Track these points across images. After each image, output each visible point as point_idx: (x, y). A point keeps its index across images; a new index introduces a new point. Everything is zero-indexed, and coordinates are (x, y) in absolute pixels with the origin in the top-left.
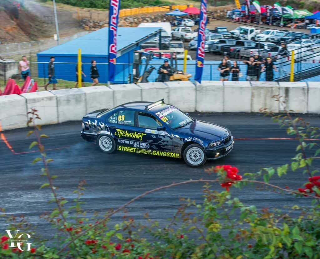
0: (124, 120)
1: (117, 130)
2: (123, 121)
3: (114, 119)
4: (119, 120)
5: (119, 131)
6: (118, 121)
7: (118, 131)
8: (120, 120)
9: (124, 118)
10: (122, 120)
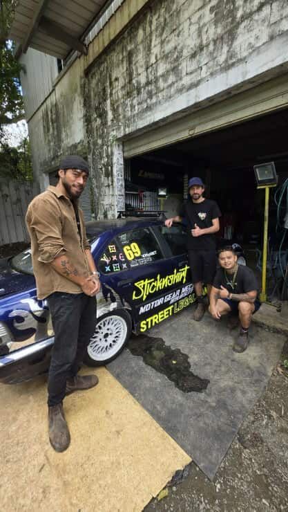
0: (142, 254)
1: (136, 284)
2: (140, 257)
3: (115, 262)
4: (129, 258)
5: (142, 284)
6: (127, 262)
7: (139, 285)
8: (133, 257)
9: (138, 250)
10: (137, 255)
